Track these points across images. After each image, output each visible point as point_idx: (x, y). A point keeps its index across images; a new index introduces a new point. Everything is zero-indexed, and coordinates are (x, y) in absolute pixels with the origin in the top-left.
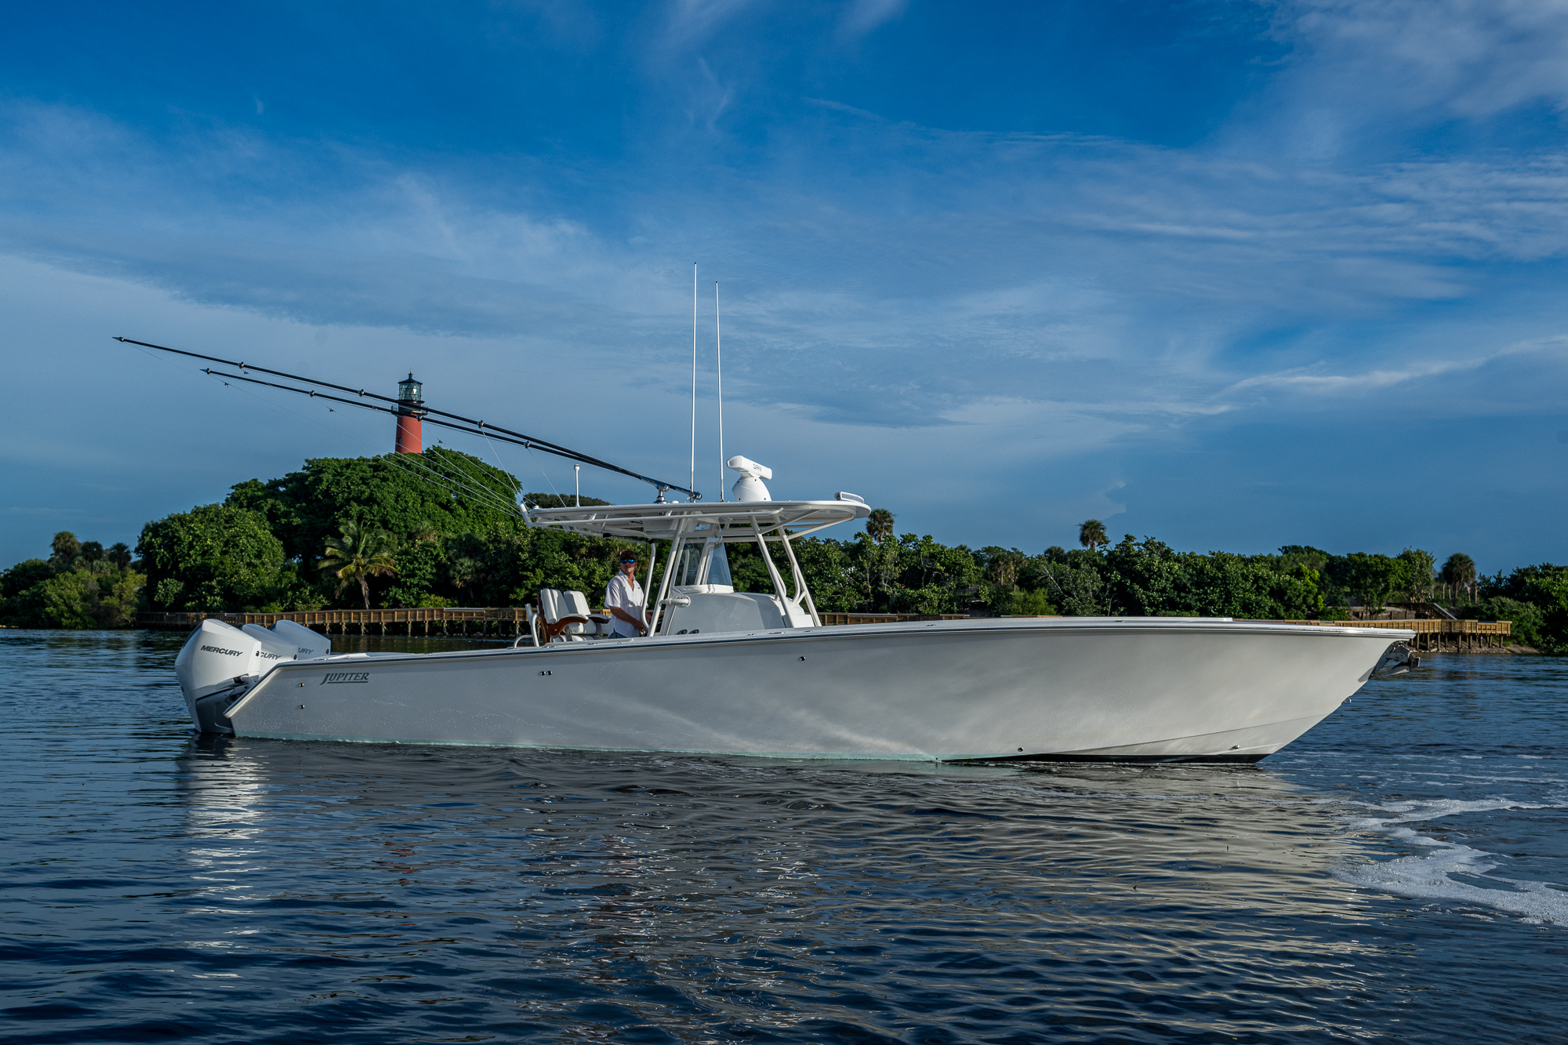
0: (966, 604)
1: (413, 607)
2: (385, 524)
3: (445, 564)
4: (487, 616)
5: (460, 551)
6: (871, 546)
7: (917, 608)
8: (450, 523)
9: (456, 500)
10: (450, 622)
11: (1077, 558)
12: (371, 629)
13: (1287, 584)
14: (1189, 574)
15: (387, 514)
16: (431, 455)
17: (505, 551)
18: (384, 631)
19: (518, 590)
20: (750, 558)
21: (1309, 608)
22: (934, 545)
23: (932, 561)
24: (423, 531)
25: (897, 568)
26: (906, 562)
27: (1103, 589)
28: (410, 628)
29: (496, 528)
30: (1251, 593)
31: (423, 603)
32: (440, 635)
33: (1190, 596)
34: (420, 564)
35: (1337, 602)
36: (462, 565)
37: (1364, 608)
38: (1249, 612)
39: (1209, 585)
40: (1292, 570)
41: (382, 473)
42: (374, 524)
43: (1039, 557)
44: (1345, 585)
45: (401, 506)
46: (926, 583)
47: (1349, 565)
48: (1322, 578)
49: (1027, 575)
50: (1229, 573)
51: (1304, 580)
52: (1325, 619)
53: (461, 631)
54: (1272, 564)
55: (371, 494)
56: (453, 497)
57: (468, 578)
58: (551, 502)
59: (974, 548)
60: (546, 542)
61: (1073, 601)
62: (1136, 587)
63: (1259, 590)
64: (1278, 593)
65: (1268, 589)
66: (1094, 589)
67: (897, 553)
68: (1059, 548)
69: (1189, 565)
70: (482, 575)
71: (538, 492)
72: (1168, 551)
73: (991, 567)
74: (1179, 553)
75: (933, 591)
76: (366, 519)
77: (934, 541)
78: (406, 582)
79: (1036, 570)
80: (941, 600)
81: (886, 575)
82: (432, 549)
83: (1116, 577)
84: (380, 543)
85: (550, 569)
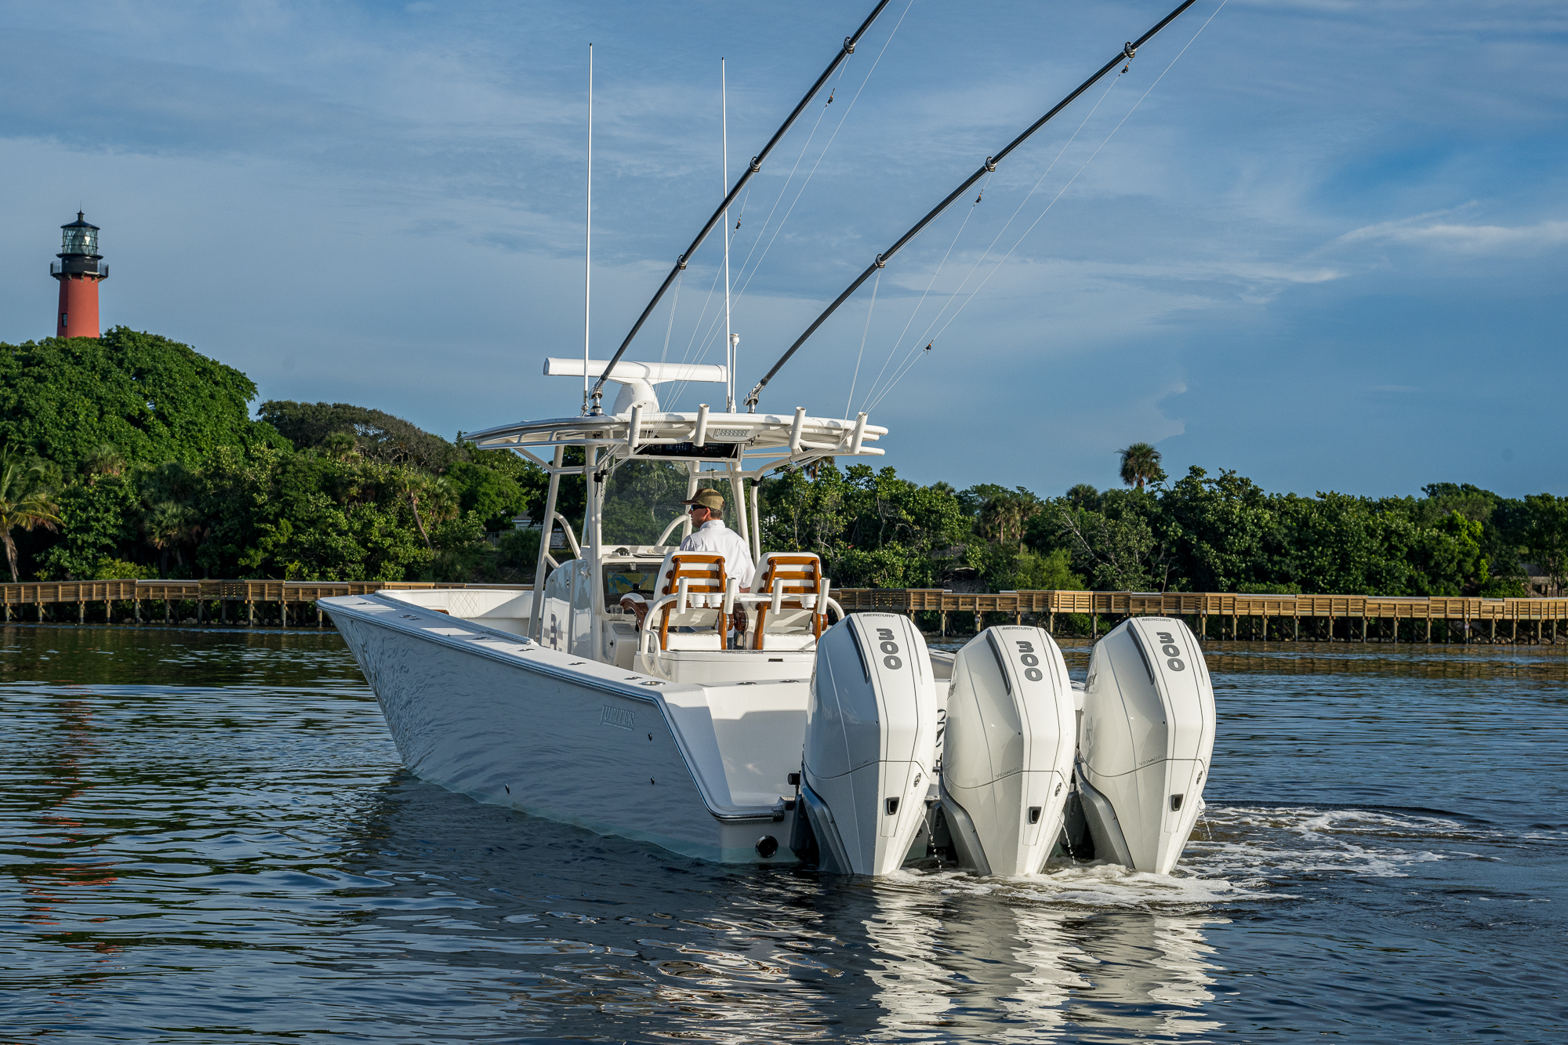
0: (947, 573)
1: (86, 578)
2: (42, 449)
3: (136, 513)
4: (203, 593)
5: (160, 492)
6: (800, 484)
7: (871, 579)
8: (144, 447)
9: (154, 411)
10: (146, 603)
11: (1115, 502)
12: (22, 614)
13: (1434, 542)
14: (1286, 527)
15: (45, 434)
16: (115, 341)
17: (231, 491)
18: (41, 615)
19: (252, 552)
20: (614, 502)
21: (1466, 578)
22: (897, 482)
23: (894, 507)
24: (102, 459)
25: (840, 518)
26: (855, 508)
27: (1156, 550)
28: (82, 611)
29: (217, 455)
30: (1380, 556)
31: (104, 572)
32: (130, 623)
33: (1288, 561)
34: (97, 511)
35: (1508, 569)
36: (163, 512)
37: (1550, 578)
38: (1376, 586)
39: (1316, 544)
40: (1442, 521)
41: (36, 370)
42: (25, 449)
43: (1059, 501)
44: (1521, 543)
45: (67, 420)
46: (885, 541)
47: (1527, 513)
48: (1486, 533)
49: (1040, 528)
50: (1346, 525)
51: (1460, 535)
52: (1491, 596)
53: (163, 617)
54: (1412, 511)
55: (20, 402)
56: (149, 406)
57: (173, 533)
58: (304, 414)
59: (959, 486)
60: (296, 478)
61: (1110, 569)
62: (1206, 546)
63: (1391, 551)
64: (1420, 556)
65: (1406, 549)
66: (1142, 549)
67: (841, 494)
68: (1090, 488)
69: (1286, 513)
70: (196, 528)
71: (283, 400)
72: (1255, 492)
73: (984, 516)
74: (1272, 495)
75: (896, 554)
76: (13, 440)
77: (898, 476)
78: (76, 539)
79: (1054, 520)
80: (908, 567)
81: (823, 529)
82: (117, 488)
83: (1175, 532)
84: (35, 478)
85: (303, 520)
